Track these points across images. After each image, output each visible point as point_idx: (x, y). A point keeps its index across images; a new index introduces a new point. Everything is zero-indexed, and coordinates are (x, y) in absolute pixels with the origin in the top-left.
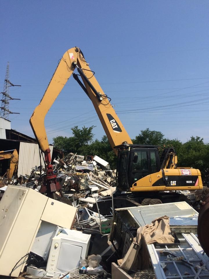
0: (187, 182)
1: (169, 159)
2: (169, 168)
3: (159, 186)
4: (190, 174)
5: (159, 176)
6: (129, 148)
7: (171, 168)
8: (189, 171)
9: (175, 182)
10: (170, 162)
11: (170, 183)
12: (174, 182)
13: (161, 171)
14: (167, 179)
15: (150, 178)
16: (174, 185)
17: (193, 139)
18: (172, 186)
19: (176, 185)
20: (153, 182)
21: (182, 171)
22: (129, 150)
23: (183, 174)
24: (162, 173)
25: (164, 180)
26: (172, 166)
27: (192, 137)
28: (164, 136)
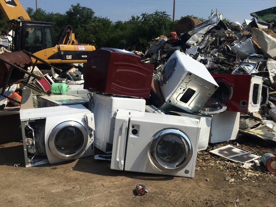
0: (82, 56)
1: (66, 36)
2: (66, 44)
3: (55, 59)
4: (85, 49)
5: (54, 51)
6: (21, 23)
7: (69, 44)
8: (85, 47)
9: (71, 56)
10: (68, 39)
11: (66, 57)
12: (69, 56)
13: (57, 46)
14: (62, 53)
15: (45, 53)
16: (70, 59)
17: (133, 18)
18: (68, 59)
19: (71, 58)
20: (48, 56)
21: (78, 47)
22: (21, 25)
23: (78, 49)
24: (58, 48)
25: (60, 54)
26: (70, 42)
27: (132, 16)
28: (95, 14)
